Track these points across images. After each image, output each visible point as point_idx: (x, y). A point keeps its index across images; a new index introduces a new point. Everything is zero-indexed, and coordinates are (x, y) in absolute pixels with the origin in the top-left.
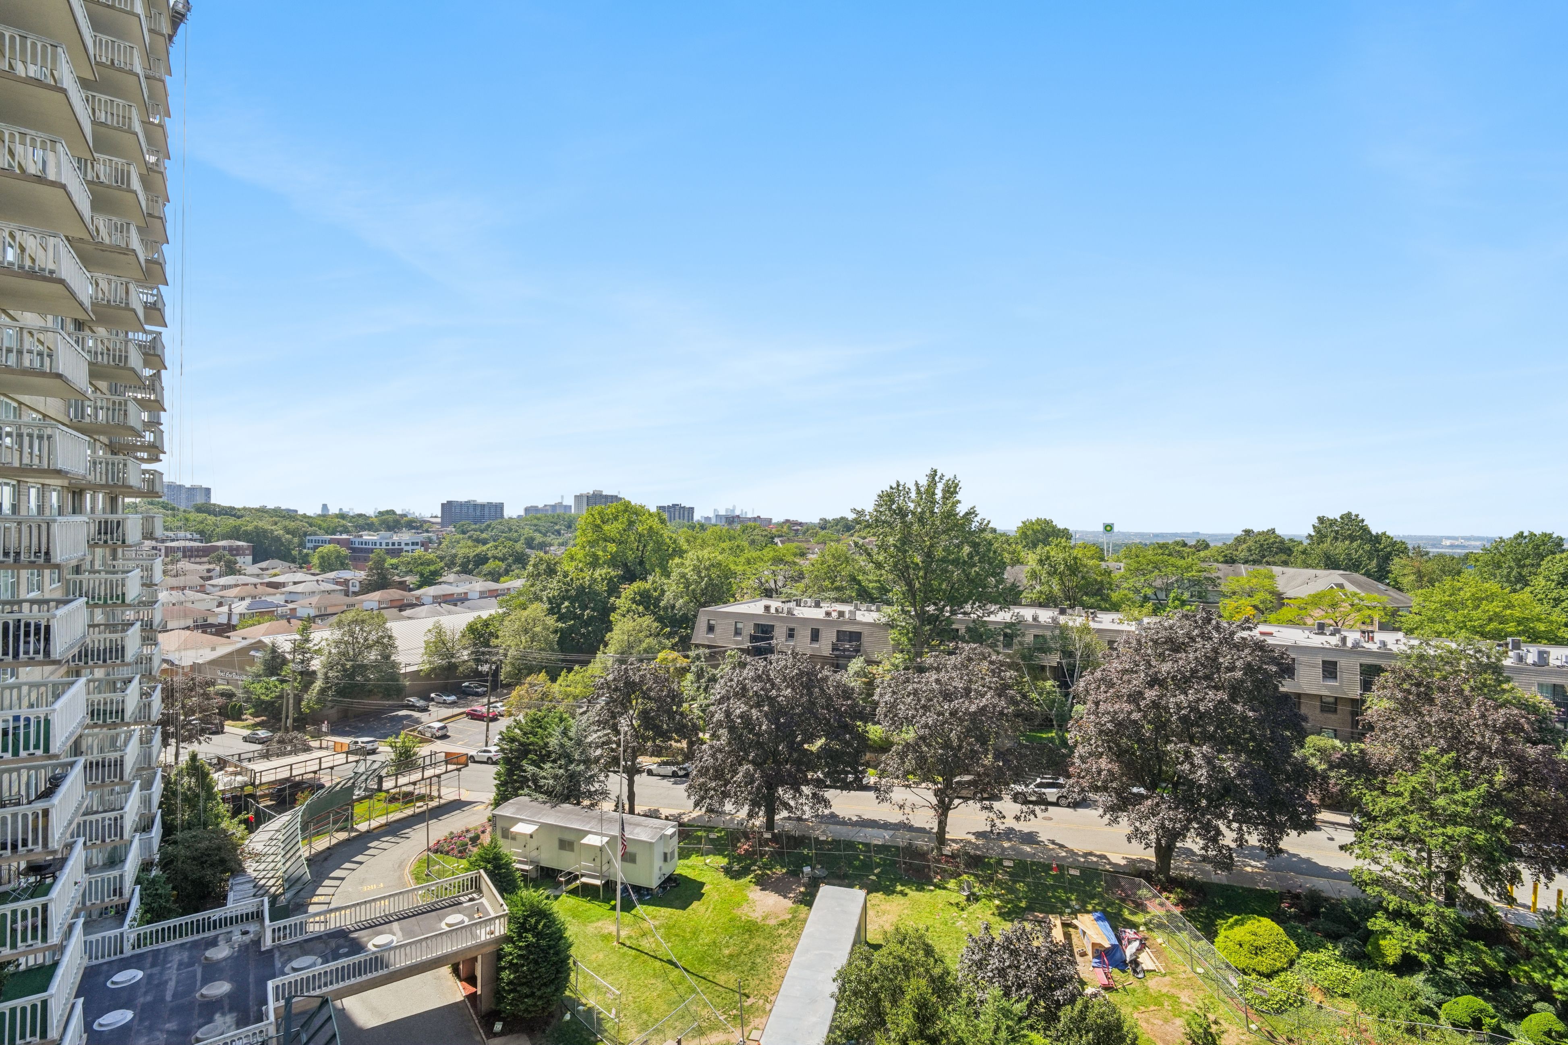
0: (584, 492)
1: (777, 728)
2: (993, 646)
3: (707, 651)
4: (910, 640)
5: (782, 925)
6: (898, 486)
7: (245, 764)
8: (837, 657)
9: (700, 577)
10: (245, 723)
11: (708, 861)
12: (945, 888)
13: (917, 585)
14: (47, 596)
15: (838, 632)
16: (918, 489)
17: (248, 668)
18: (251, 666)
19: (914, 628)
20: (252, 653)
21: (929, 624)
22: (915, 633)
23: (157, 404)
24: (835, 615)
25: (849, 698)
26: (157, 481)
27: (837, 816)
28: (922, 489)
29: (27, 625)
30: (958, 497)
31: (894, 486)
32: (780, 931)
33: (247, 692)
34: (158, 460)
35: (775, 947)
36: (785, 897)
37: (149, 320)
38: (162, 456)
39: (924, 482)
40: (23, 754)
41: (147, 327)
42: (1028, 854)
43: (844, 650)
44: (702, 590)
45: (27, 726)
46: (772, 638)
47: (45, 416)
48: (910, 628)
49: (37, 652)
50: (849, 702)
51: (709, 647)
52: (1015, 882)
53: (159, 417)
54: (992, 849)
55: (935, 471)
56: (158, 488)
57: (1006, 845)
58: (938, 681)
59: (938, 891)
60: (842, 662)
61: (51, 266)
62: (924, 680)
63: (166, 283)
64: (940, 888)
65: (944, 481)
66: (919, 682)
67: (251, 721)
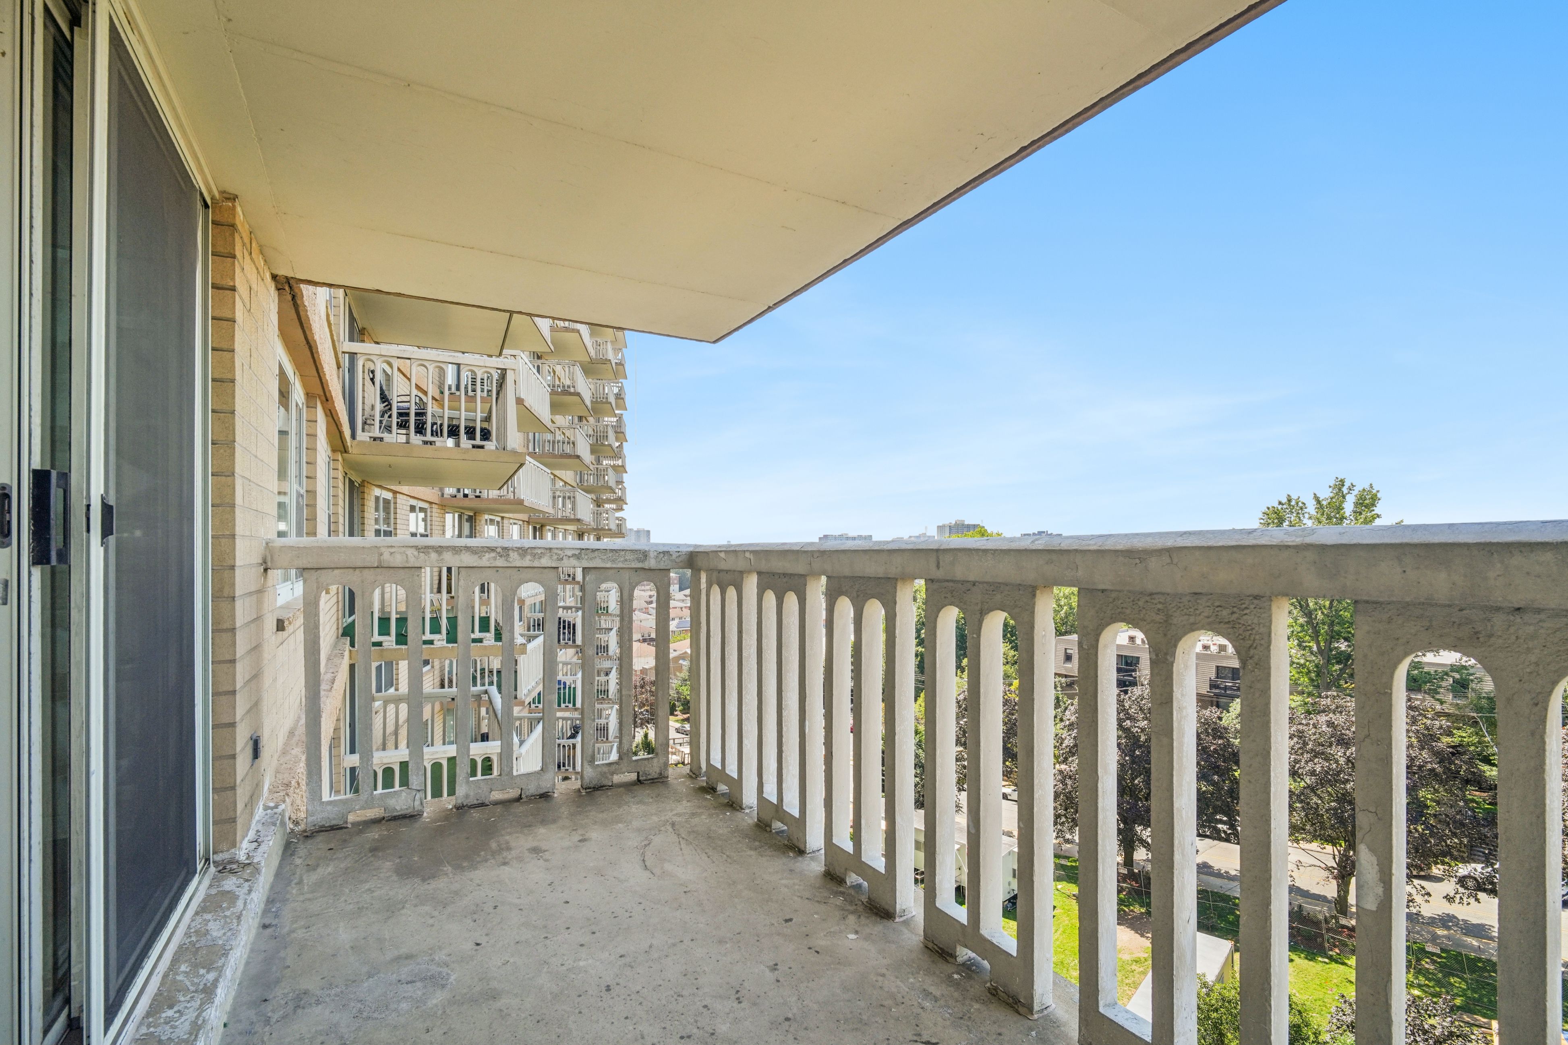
0: (947, 522)
1: (1133, 762)
2: (1433, 693)
3: (1063, 680)
4: (1312, 680)
5: (1136, 962)
6: (1289, 501)
7: (678, 747)
8: (1216, 695)
9: (1059, 605)
10: (676, 718)
11: (1059, 887)
12: (1344, 964)
13: (1320, 616)
14: (568, 604)
15: (1217, 667)
16: (1318, 501)
17: (678, 674)
18: (680, 672)
19: (1317, 666)
20: (681, 662)
21: (1338, 663)
22: (1318, 675)
23: (622, 469)
24: (1214, 649)
25: (1221, 738)
26: (623, 526)
27: (1211, 867)
28: (1324, 503)
29: (564, 622)
30: (1377, 510)
31: (1284, 500)
32: (1134, 967)
33: (678, 693)
34: (622, 509)
35: (1127, 981)
36: (1142, 936)
37: (618, 407)
38: (625, 506)
39: (1325, 494)
40: (563, 705)
41: (617, 412)
42: (1472, 948)
43: (1226, 688)
44: (1061, 619)
45: (564, 688)
46: (1134, 671)
47: (566, 483)
48: (1311, 666)
49: (569, 639)
50: (1220, 742)
51: (1066, 676)
52: (1447, 975)
53: (622, 477)
54: (1418, 933)
55: (1342, 482)
56: (624, 531)
57: (1440, 932)
58: (1330, 724)
59: (1334, 965)
60: (1223, 700)
61: (568, 382)
62: (1311, 722)
63: (626, 378)
64: (1336, 962)
65: (1355, 492)
66: (1308, 725)
67: (681, 717)
